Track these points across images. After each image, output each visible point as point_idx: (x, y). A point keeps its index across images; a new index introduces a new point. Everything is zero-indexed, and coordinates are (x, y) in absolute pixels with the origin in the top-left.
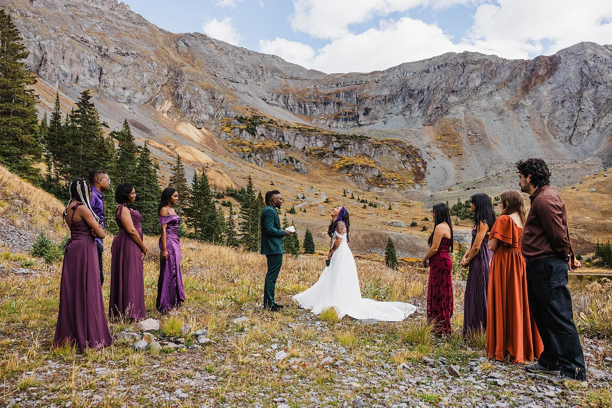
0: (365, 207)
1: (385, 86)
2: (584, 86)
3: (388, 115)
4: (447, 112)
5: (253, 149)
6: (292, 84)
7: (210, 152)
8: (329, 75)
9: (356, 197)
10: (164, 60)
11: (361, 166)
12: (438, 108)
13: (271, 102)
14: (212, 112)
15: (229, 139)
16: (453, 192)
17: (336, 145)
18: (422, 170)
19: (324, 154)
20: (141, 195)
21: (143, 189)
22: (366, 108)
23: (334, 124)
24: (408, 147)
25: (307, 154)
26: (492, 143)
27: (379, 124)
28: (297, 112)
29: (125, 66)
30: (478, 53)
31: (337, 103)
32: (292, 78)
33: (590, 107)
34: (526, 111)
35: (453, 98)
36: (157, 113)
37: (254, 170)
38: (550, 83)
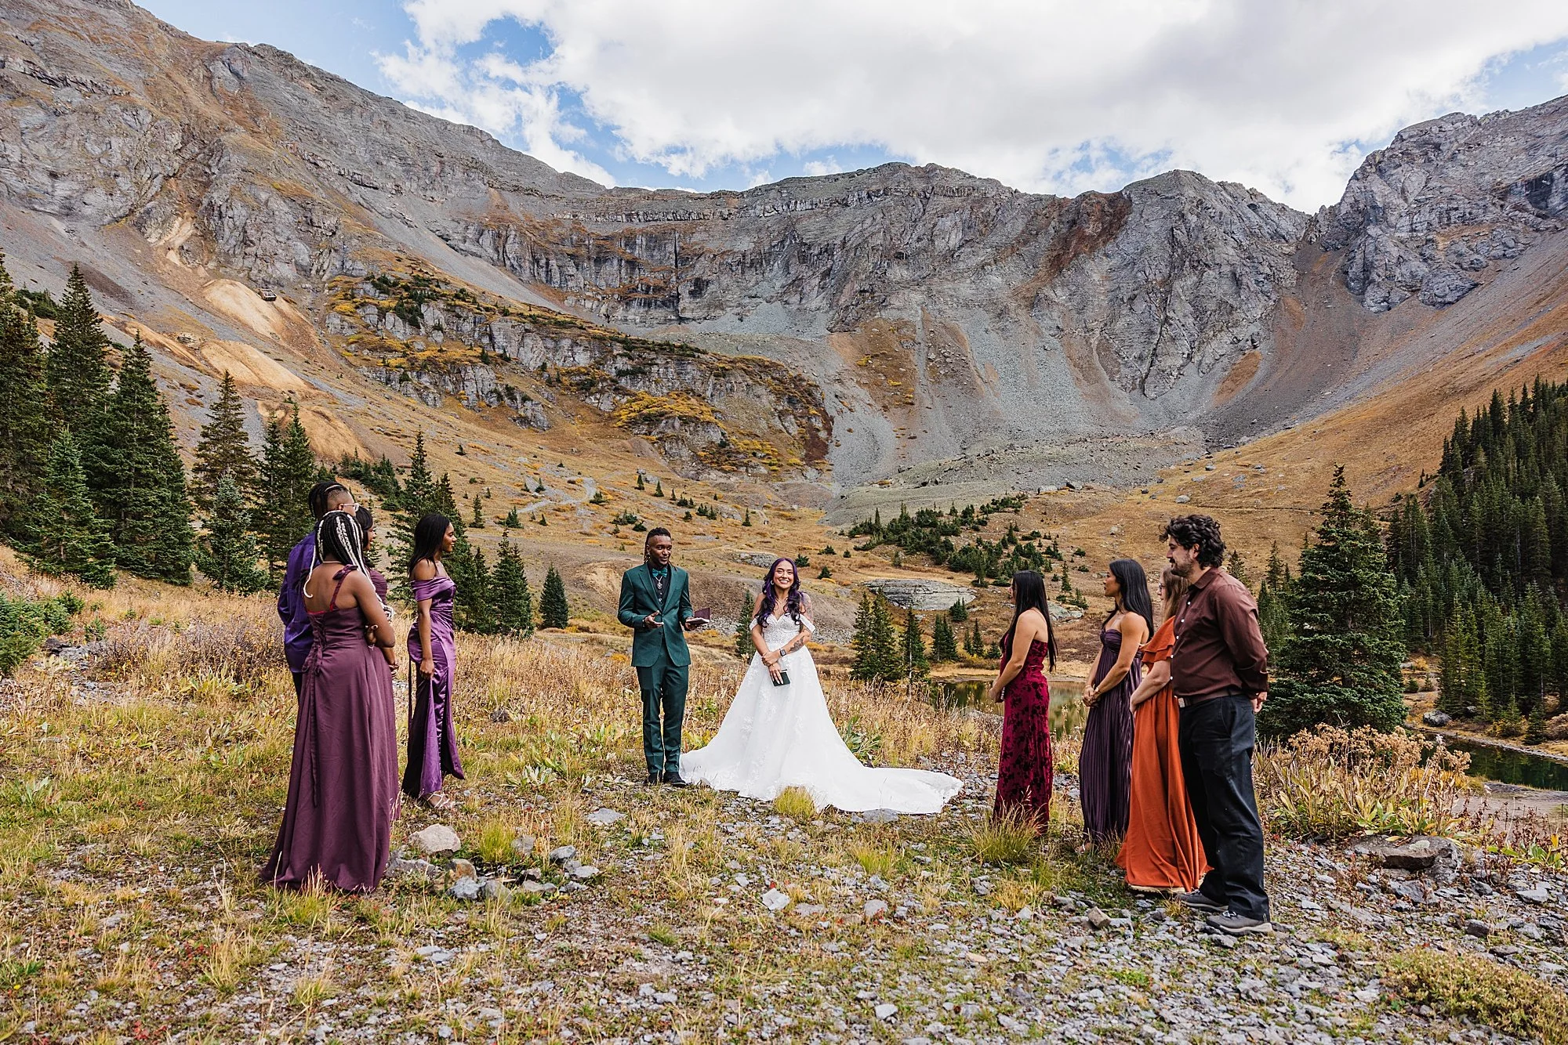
0: (688, 517)
1: (743, 229)
2: (1175, 268)
3: (747, 300)
4: (883, 304)
5: (412, 361)
6: (517, 206)
7: (299, 362)
8: (611, 191)
9: (667, 491)
10: (171, 109)
11: (680, 418)
12: (864, 291)
13: (462, 246)
14: (304, 259)
15: (350, 332)
16: (891, 489)
17: (622, 364)
18: (823, 435)
19: (592, 384)
20: (123, 470)
21: (129, 456)
22: (698, 279)
23: (620, 313)
24: (793, 380)
25: (549, 383)
26: (979, 381)
27: (726, 322)
28: (526, 275)
29: (56, 113)
30: (957, 171)
31: (627, 262)
32: (516, 189)
33: (1185, 316)
34: (1055, 314)
35: (898, 272)
36: (149, 249)
37: (415, 414)
38: (1107, 256)
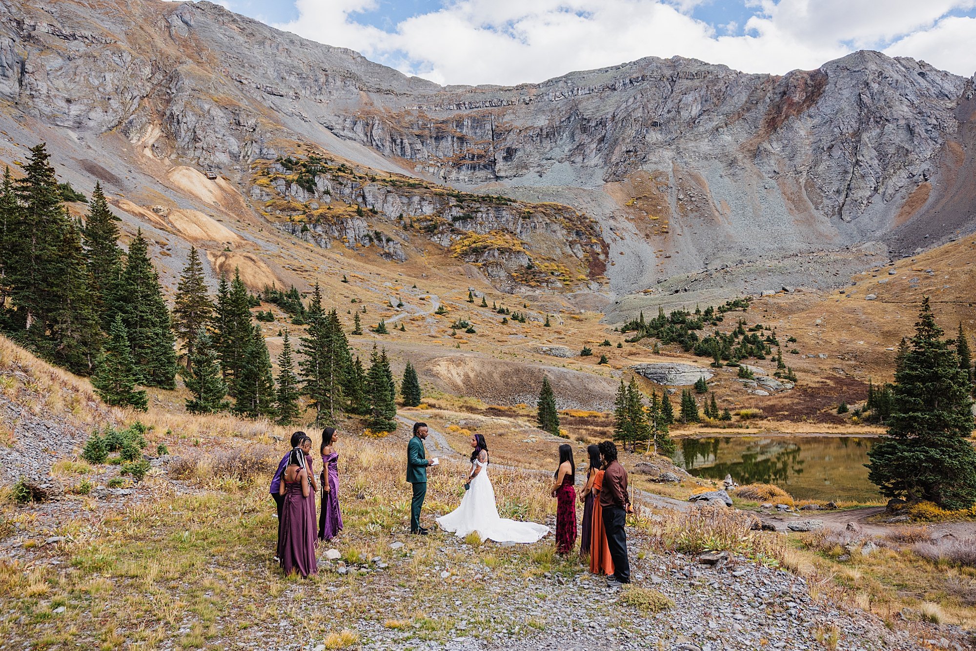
0: (505, 322)
1: (541, 111)
2: (863, 123)
3: (545, 162)
4: (644, 160)
5: (310, 217)
6: (379, 103)
7: (233, 221)
8: (445, 88)
9: (490, 303)
10: (144, 51)
11: (498, 249)
12: (630, 151)
13: (342, 133)
14: (235, 149)
15: (266, 198)
16: (652, 296)
17: (456, 212)
18: (602, 257)
19: (435, 227)
22: (509, 148)
23: (454, 175)
24: (579, 218)
25: (405, 228)
26: (717, 214)
27: (530, 178)
28: (387, 151)
29: (69, 59)
30: (696, 60)
31: (458, 138)
32: (379, 91)
33: (871, 159)
34: (772, 162)
35: (654, 136)
36: (132, 149)
37: (313, 254)
38: (810, 116)
